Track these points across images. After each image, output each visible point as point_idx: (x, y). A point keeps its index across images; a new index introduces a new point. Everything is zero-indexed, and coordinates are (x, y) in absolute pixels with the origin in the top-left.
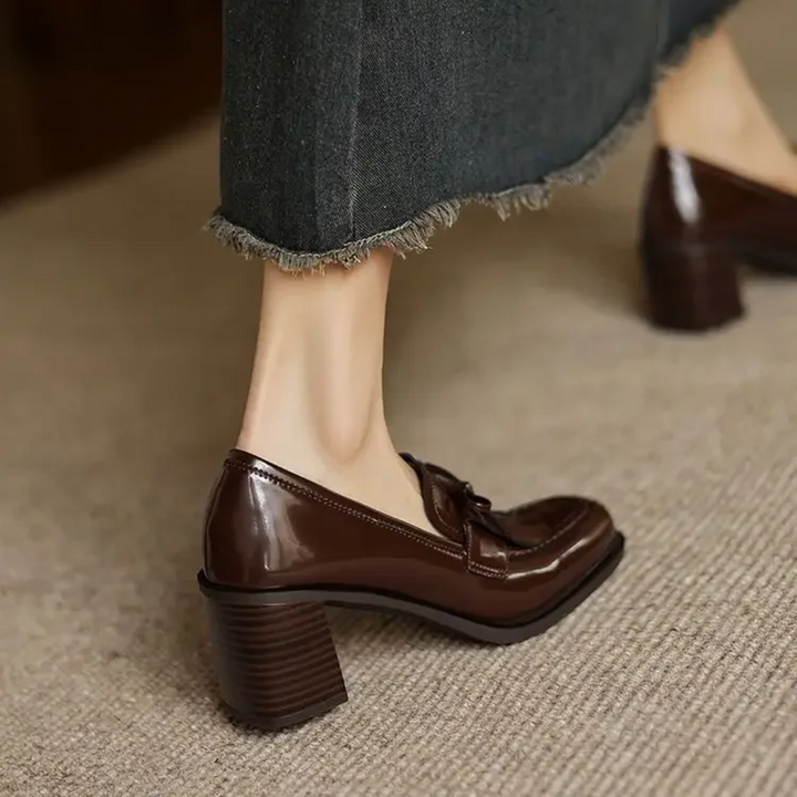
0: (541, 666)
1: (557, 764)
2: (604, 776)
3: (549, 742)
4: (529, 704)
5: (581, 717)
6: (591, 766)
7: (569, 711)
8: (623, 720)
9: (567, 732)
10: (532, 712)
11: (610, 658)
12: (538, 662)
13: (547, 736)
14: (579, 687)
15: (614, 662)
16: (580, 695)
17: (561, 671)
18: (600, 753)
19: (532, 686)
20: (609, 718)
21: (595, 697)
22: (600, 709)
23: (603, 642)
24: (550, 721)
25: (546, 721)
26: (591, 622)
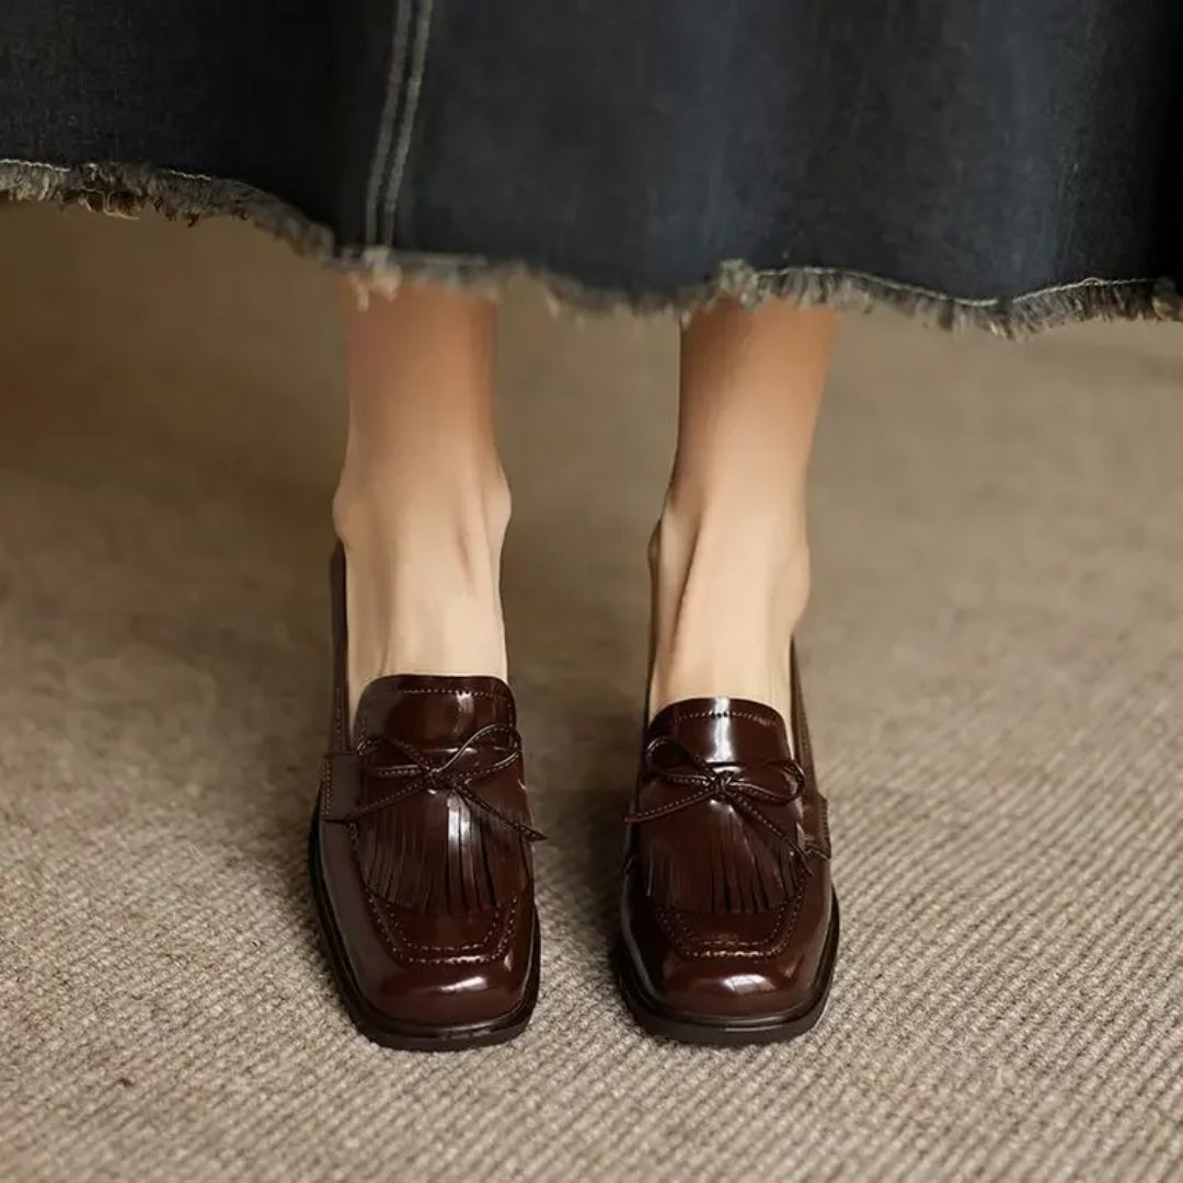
0: (1068, 905)
1: (1093, 1027)
2: (1151, 1052)
3: (1079, 1000)
4: (1052, 950)
5: (1118, 977)
6: (1134, 1036)
7: (1104, 968)
8: (1167, 991)
9: (1102, 993)
10: (1056, 961)
11: (1154, 912)
12: (1064, 899)
13: (1077, 993)
14: (1116, 942)
15: (1157, 918)
16: (1116, 952)
17: (1095, 917)
18: (1142, 1024)
19: (1055, 926)
20: (1152, 984)
21: (1135, 957)
22: (1140, 972)
23: (1146, 890)
24: (1079, 976)
25: (1076, 976)
26: (1131, 862)
